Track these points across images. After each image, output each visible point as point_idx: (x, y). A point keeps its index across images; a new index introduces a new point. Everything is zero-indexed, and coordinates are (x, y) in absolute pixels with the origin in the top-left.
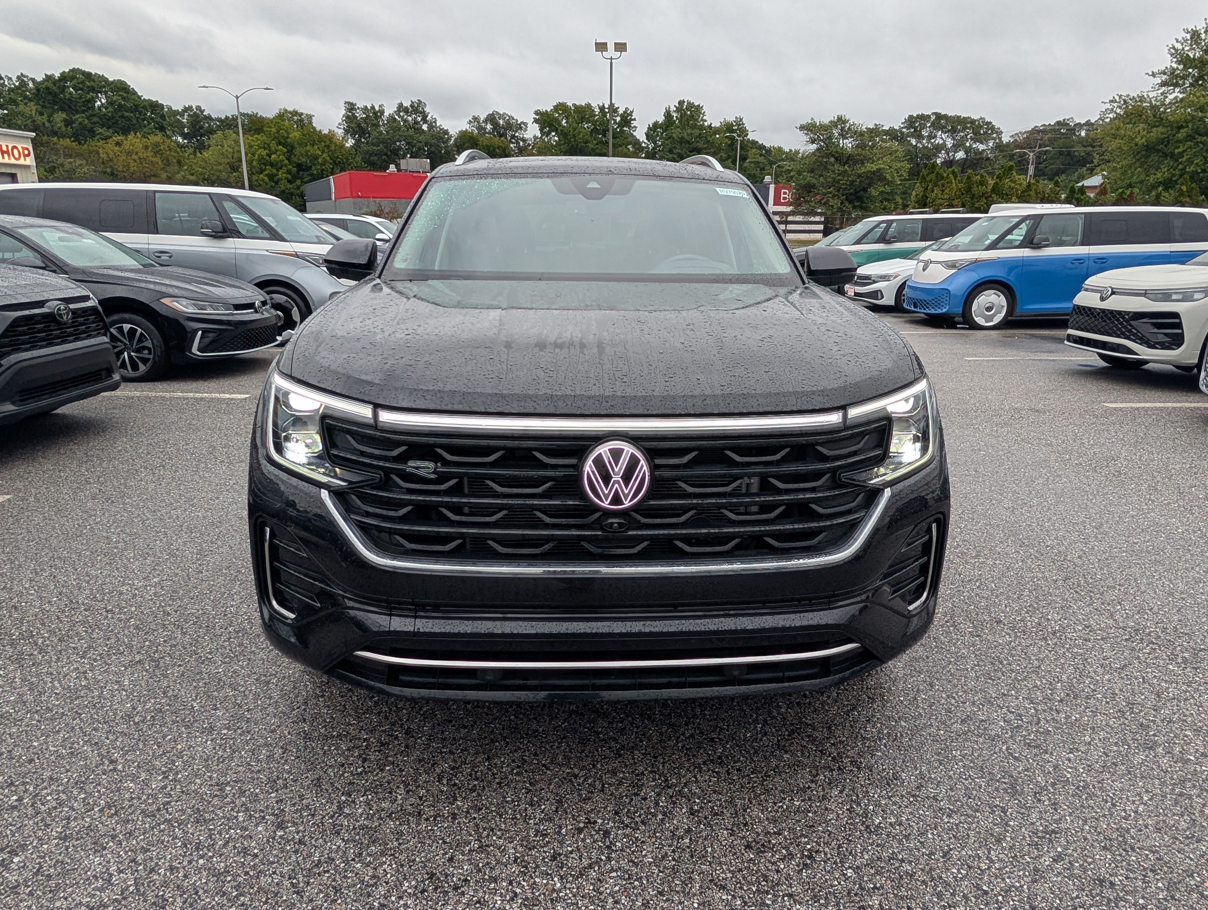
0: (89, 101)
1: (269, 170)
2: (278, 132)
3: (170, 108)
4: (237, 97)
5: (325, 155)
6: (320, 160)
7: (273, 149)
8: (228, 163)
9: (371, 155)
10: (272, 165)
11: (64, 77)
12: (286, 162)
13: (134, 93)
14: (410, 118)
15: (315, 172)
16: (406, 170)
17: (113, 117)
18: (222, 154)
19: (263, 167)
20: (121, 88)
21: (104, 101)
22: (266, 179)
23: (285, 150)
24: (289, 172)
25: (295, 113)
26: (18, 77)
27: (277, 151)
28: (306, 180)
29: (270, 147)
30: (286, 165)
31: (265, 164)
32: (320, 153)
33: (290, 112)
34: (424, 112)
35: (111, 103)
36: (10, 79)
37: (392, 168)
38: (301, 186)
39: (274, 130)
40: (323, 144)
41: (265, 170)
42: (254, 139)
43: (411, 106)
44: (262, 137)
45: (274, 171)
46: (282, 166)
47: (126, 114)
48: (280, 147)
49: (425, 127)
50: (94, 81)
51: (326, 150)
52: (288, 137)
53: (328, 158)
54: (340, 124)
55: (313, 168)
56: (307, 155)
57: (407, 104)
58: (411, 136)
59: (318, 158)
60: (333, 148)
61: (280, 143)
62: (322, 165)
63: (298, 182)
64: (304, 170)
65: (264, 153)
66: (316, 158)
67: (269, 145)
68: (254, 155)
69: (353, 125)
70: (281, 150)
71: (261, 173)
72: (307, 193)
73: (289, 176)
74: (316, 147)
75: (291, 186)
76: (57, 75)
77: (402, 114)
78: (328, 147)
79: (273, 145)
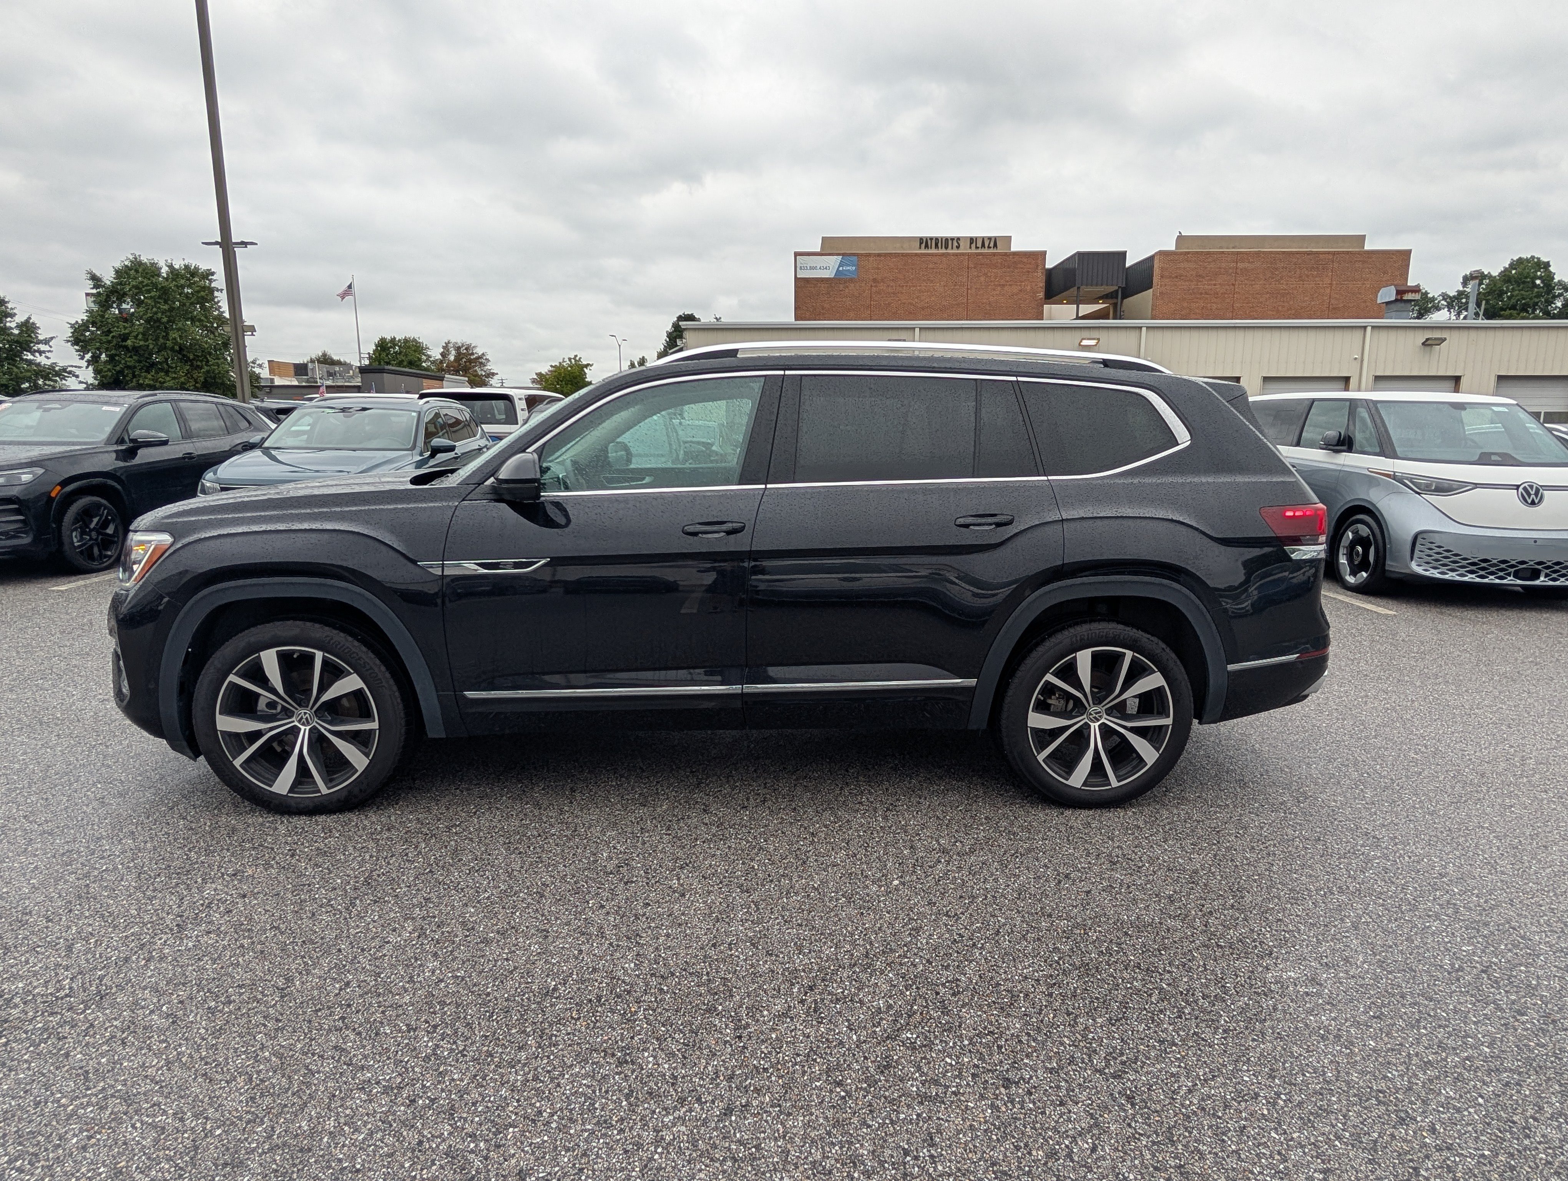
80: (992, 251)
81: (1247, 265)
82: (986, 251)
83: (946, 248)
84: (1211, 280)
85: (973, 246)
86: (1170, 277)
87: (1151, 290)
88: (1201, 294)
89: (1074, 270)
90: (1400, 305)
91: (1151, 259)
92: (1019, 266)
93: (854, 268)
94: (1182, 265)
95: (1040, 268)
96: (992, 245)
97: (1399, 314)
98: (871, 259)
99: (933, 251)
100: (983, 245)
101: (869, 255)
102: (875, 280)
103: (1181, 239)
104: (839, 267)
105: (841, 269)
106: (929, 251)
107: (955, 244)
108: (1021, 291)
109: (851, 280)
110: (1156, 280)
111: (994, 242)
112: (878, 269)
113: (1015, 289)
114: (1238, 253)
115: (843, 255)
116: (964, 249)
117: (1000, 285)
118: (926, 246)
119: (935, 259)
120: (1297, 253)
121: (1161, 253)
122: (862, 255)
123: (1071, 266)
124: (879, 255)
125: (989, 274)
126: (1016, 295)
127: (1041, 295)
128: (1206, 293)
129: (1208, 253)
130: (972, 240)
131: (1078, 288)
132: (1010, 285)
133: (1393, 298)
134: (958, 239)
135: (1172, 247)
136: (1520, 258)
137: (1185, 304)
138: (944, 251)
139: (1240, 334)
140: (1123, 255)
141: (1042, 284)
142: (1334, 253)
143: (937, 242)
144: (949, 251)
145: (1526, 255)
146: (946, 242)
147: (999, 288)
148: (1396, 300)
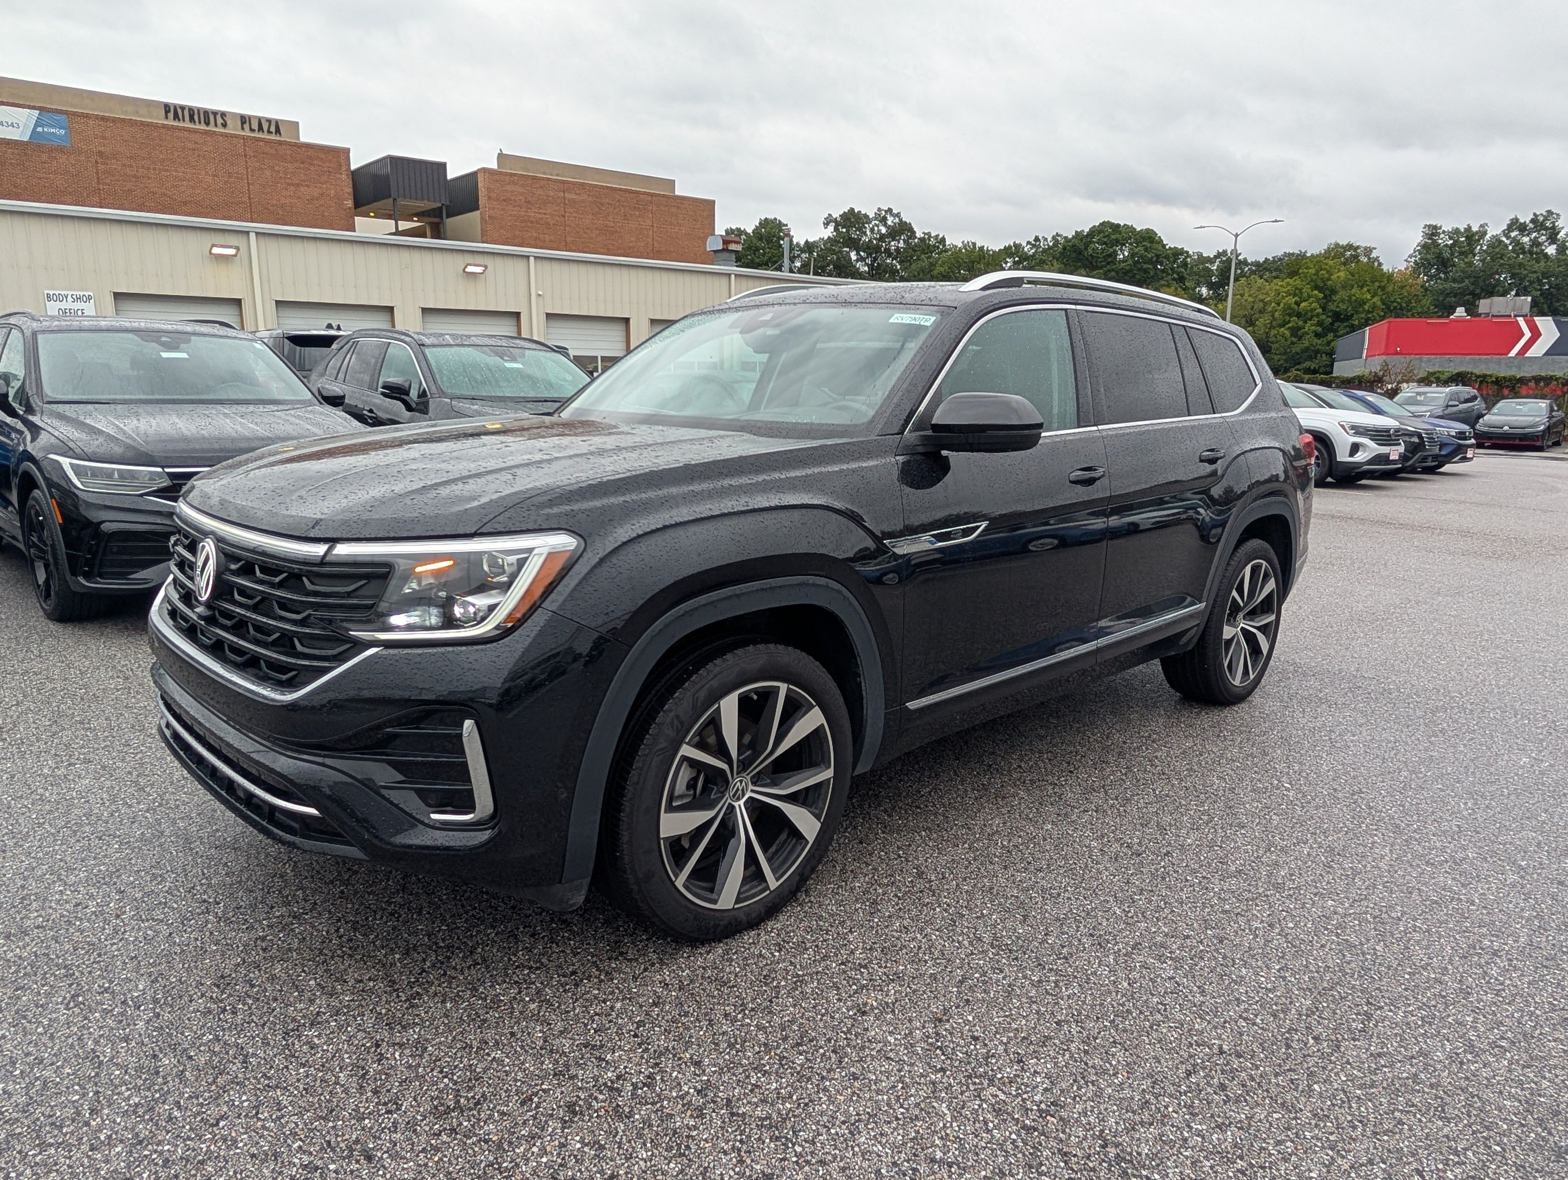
0: (1110, 256)
1: (1294, 321)
2: (1317, 274)
3: (1200, 255)
4: (1237, 236)
5: (1375, 299)
6: (1366, 307)
7: (1305, 295)
8: (1245, 316)
9: (1448, 295)
10: (1299, 315)
11: (1093, 232)
12: (1320, 310)
13: (1160, 241)
14: (1526, 239)
15: (1356, 323)
16: (1487, 314)
17: (1130, 270)
18: (1241, 305)
19: (1287, 318)
20: (1149, 238)
21: (1126, 254)
22: (1287, 333)
23: (1321, 295)
24: (1320, 324)
25: (1350, 247)
26: (1053, 238)
27: (1309, 297)
28: (1341, 332)
29: (1301, 293)
30: (1318, 315)
31: (1290, 315)
32: (1369, 297)
33: (1343, 247)
34: (1554, 227)
35: (1132, 255)
36: (1046, 239)
37: (1460, 312)
38: (1332, 341)
39: (1312, 271)
40: (1377, 284)
41: (1289, 322)
42: (1284, 284)
43: (1532, 221)
44: (1296, 282)
45: (1301, 323)
46: (1312, 316)
47: (1145, 266)
48: (1316, 292)
49: (1551, 250)
50: (1120, 233)
51: (1380, 292)
52: (1329, 279)
53: (1379, 303)
54: (1410, 256)
55: (1355, 317)
56: (1350, 301)
57: (1525, 218)
58: (1521, 265)
59: (1365, 303)
60: (1390, 289)
61: (1316, 287)
62: (1369, 312)
63: (1330, 336)
64: (1342, 321)
65: (1291, 300)
66: (1363, 303)
67: (1301, 290)
68: (1278, 304)
69: (1429, 257)
70: (1316, 296)
71: (1283, 326)
72: (1338, 350)
73: (1319, 329)
74: (1365, 289)
75: (1319, 342)
76: (1087, 230)
77: (1513, 234)
78: (1383, 288)
79: (1306, 290)
80: (273, 137)
81: (573, 196)
82: (265, 136)
83: (207, 123)
84: (540, 208)
85: (247, 126)
86: (498, 200)
87: (476, 214)
88: (532, 222)
89: (387, 178)
90: (726, 255)
91: (474, 175)
92: (315, 162)
93: (63, 132)
94: (509, 188)
95: (344, 168)
96: (273, 129)
97: (726, 262)
98: (91, 122)
99: (188, 125)
100: (260, 128)
101: (87, 116)
102: (100, 154)
103: (502, 157)
104: (36, 126)
105: (40, 129)
106: (181, 124)
107: (220, 121)
108: (322, 195)
109: (61, 150)
110: (482, 201)
111: (277, 126)
112: (105, 138)
113: (316, 192)
114: (564, 182)
115: (40, 109)
116: (233, 128)
117: (292, 184)
118: (176, 116)
119: (194, 137)
120: (620, 190)
121: (484, 170)
122: (75, 114)
123: (383, 172)
124: (103, 118)
125: (277, 168)
126: (317, 199)
127: (350, 203)
128: (537, 222)
129: (534, 178)
130: (244, 120)
131: (395, 200)
132: (308, 186)
133: (720, 247)
134: (223, 114)
135: (494, 165)
136: (766, 219)
137: (517, 233)
138: (203, 127)
139: (625, 272)
140: (442, 167)
141: (349, 190)
142: (652, 195)
143: (192, 113)
144: (211, 128)
145: (771, 217)
146: (207, 116)
147: (292, 188)
148: (723, 250)
